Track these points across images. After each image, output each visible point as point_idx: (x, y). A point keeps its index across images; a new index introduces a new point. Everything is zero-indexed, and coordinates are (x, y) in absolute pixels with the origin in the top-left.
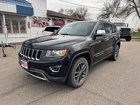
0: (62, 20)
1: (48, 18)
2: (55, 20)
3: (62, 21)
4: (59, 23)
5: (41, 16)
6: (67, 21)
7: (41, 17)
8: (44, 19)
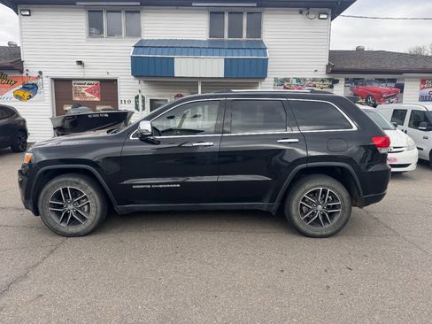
0: (393, 81)
1: (330, 79)
2: (356, 84)
3: (393, 85)
4: (375, 92)
5: (304, 77)
6: (419, 83)
7: (305, 80)
8: (314, 83)
